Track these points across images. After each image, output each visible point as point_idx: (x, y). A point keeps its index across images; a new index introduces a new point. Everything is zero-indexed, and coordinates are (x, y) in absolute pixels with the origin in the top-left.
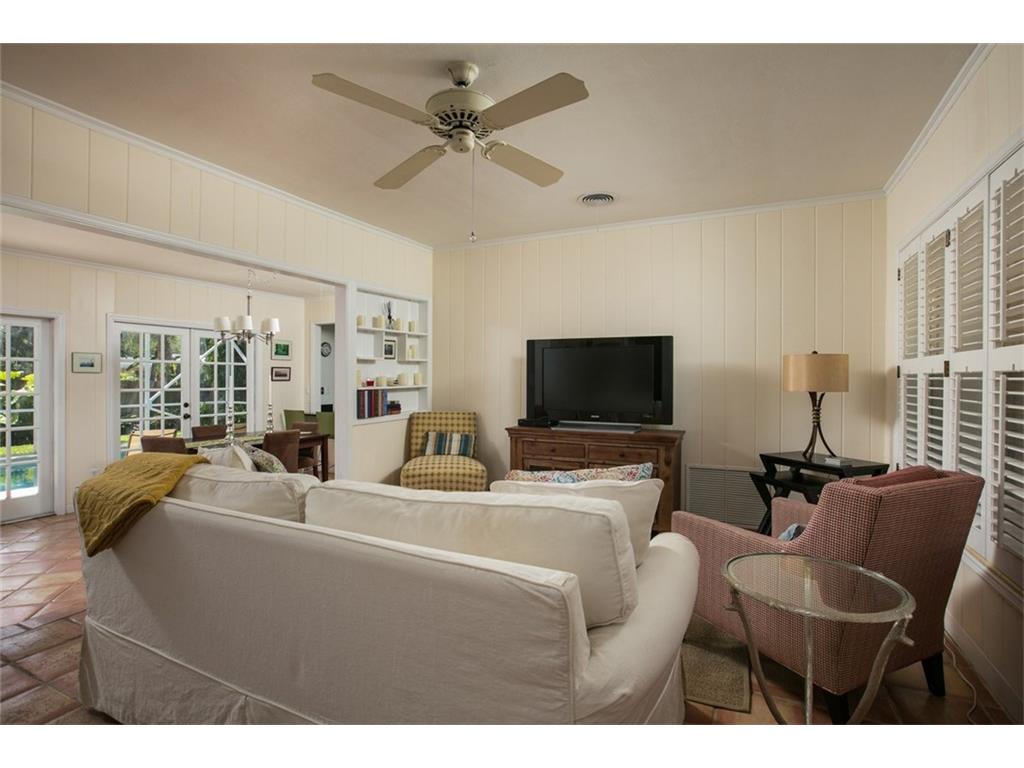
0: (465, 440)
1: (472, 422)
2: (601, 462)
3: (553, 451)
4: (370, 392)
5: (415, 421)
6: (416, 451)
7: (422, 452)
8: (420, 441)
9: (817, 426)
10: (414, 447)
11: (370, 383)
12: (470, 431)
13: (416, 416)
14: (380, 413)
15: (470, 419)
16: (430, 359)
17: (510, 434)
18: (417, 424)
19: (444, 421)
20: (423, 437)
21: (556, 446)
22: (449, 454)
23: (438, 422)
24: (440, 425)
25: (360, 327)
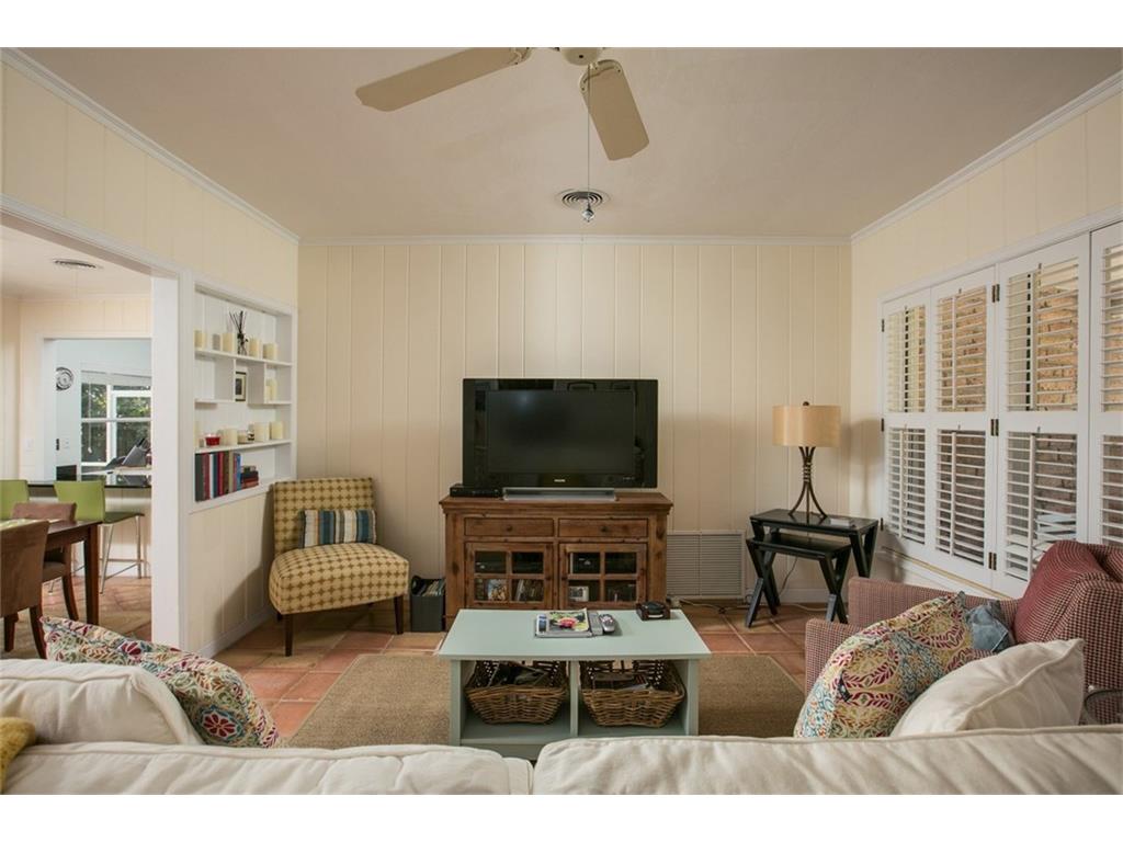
0: (363, 519)
1: (369, 492)
2: (574, 539)
3: (510, 529)
4: (217, 455)
5: (281, 496)
6: (285, 541)
7: (298, 542)
8: (290, 525)
9: (808, 485)
10: (280, 536)
11: (213, 441)
12: (366, 506)
13: (281, 487)
14: (231, 488)
15: (365, 488)
16: (294, 402)
17: (446, 512)
18: (285, 500)
19: (326, 494)
20: (295, 520)
21: (513, 523)
22: (341, 542)
23: (318, 494)
24: (322, 499)
25: (200, 349)
